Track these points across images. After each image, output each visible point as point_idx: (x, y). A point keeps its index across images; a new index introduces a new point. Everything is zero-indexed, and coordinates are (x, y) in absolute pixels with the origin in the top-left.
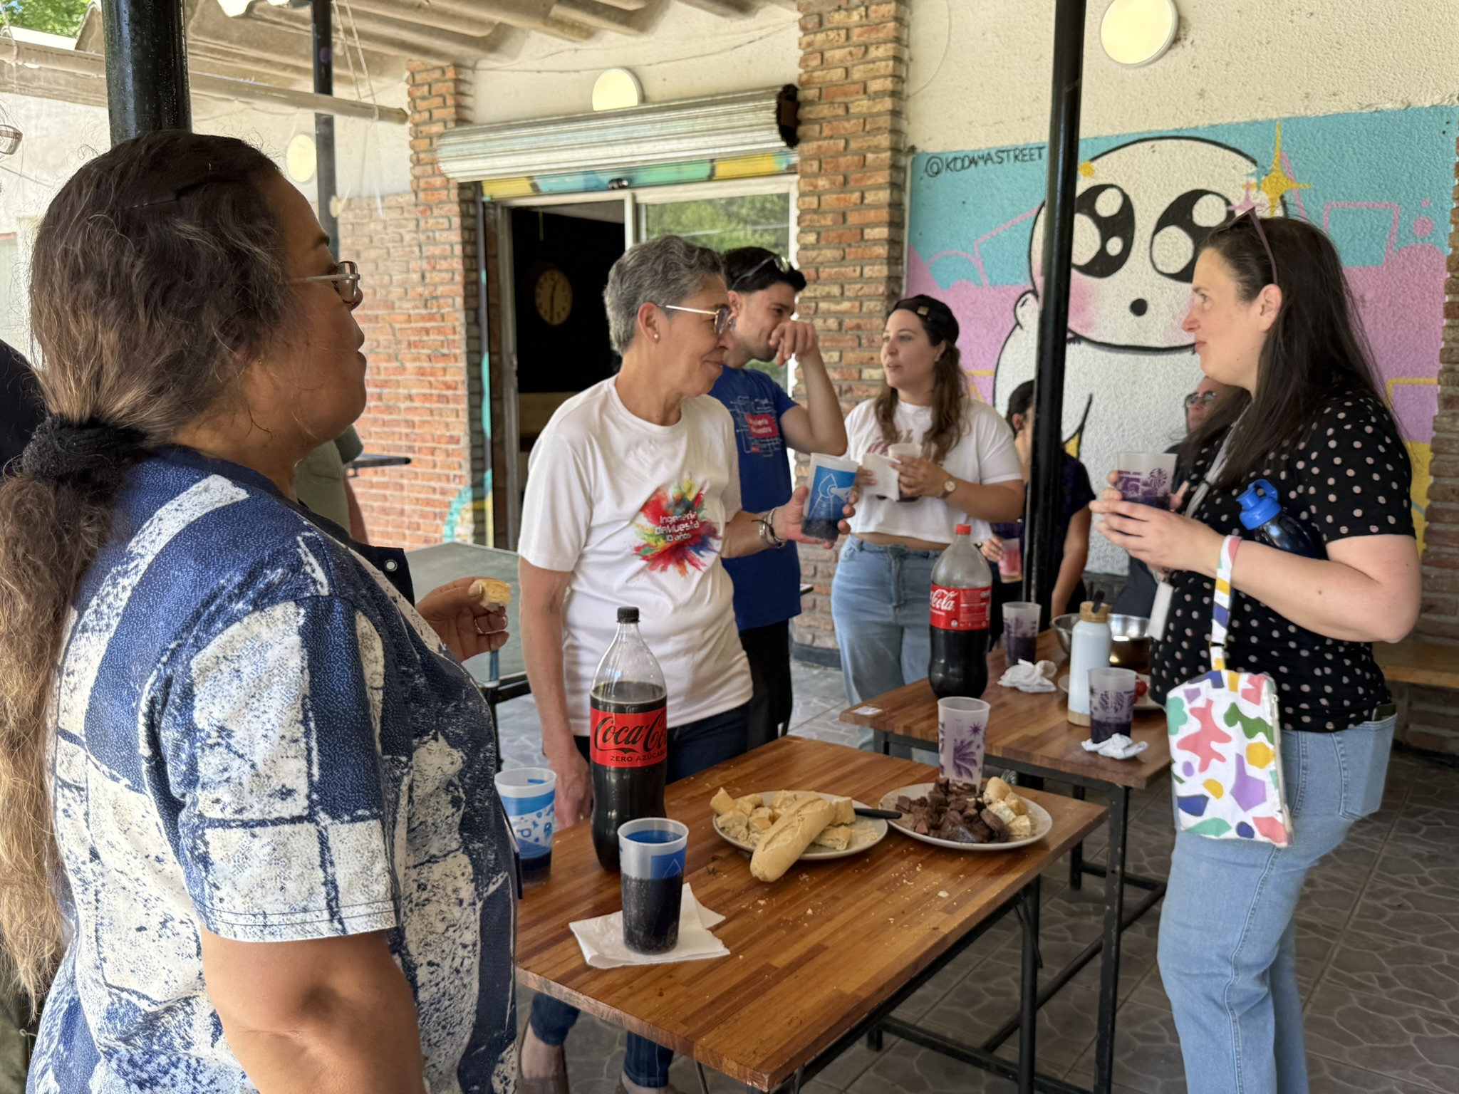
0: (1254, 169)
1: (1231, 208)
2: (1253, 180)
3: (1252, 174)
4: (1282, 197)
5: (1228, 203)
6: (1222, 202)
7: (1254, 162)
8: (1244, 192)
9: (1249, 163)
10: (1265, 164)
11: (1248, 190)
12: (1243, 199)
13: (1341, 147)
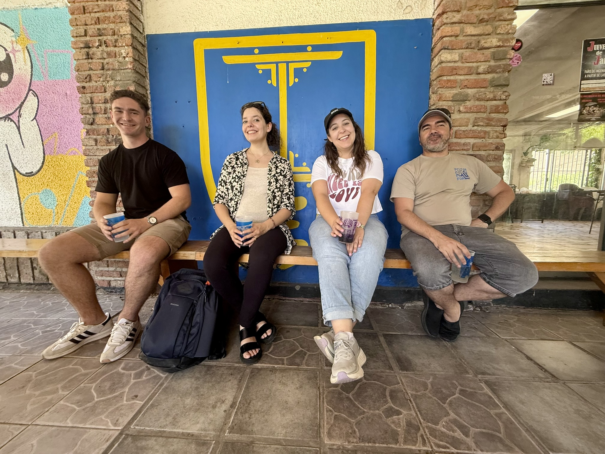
0: (13, 34)
1: (7, 52)
2: (14, 39)
3: (13, 36)
4: (27, 47)
5: (6, 50)
6: (3, 49)
7: (13, 30)
8: (11, 44)
9: (11, 31)
10: (17, 31)
11: (12, 44)
12: (11, 48)
13: (46, 24)
